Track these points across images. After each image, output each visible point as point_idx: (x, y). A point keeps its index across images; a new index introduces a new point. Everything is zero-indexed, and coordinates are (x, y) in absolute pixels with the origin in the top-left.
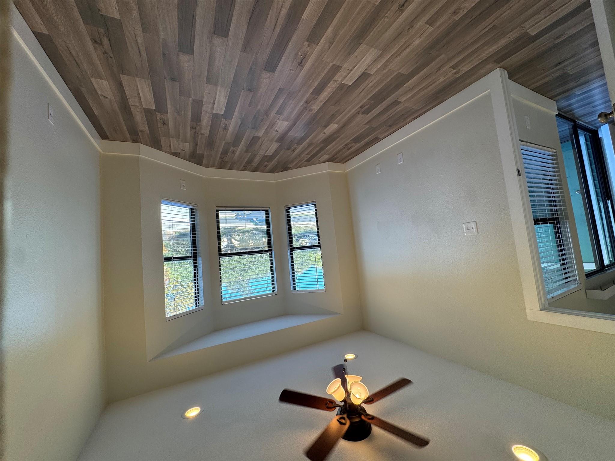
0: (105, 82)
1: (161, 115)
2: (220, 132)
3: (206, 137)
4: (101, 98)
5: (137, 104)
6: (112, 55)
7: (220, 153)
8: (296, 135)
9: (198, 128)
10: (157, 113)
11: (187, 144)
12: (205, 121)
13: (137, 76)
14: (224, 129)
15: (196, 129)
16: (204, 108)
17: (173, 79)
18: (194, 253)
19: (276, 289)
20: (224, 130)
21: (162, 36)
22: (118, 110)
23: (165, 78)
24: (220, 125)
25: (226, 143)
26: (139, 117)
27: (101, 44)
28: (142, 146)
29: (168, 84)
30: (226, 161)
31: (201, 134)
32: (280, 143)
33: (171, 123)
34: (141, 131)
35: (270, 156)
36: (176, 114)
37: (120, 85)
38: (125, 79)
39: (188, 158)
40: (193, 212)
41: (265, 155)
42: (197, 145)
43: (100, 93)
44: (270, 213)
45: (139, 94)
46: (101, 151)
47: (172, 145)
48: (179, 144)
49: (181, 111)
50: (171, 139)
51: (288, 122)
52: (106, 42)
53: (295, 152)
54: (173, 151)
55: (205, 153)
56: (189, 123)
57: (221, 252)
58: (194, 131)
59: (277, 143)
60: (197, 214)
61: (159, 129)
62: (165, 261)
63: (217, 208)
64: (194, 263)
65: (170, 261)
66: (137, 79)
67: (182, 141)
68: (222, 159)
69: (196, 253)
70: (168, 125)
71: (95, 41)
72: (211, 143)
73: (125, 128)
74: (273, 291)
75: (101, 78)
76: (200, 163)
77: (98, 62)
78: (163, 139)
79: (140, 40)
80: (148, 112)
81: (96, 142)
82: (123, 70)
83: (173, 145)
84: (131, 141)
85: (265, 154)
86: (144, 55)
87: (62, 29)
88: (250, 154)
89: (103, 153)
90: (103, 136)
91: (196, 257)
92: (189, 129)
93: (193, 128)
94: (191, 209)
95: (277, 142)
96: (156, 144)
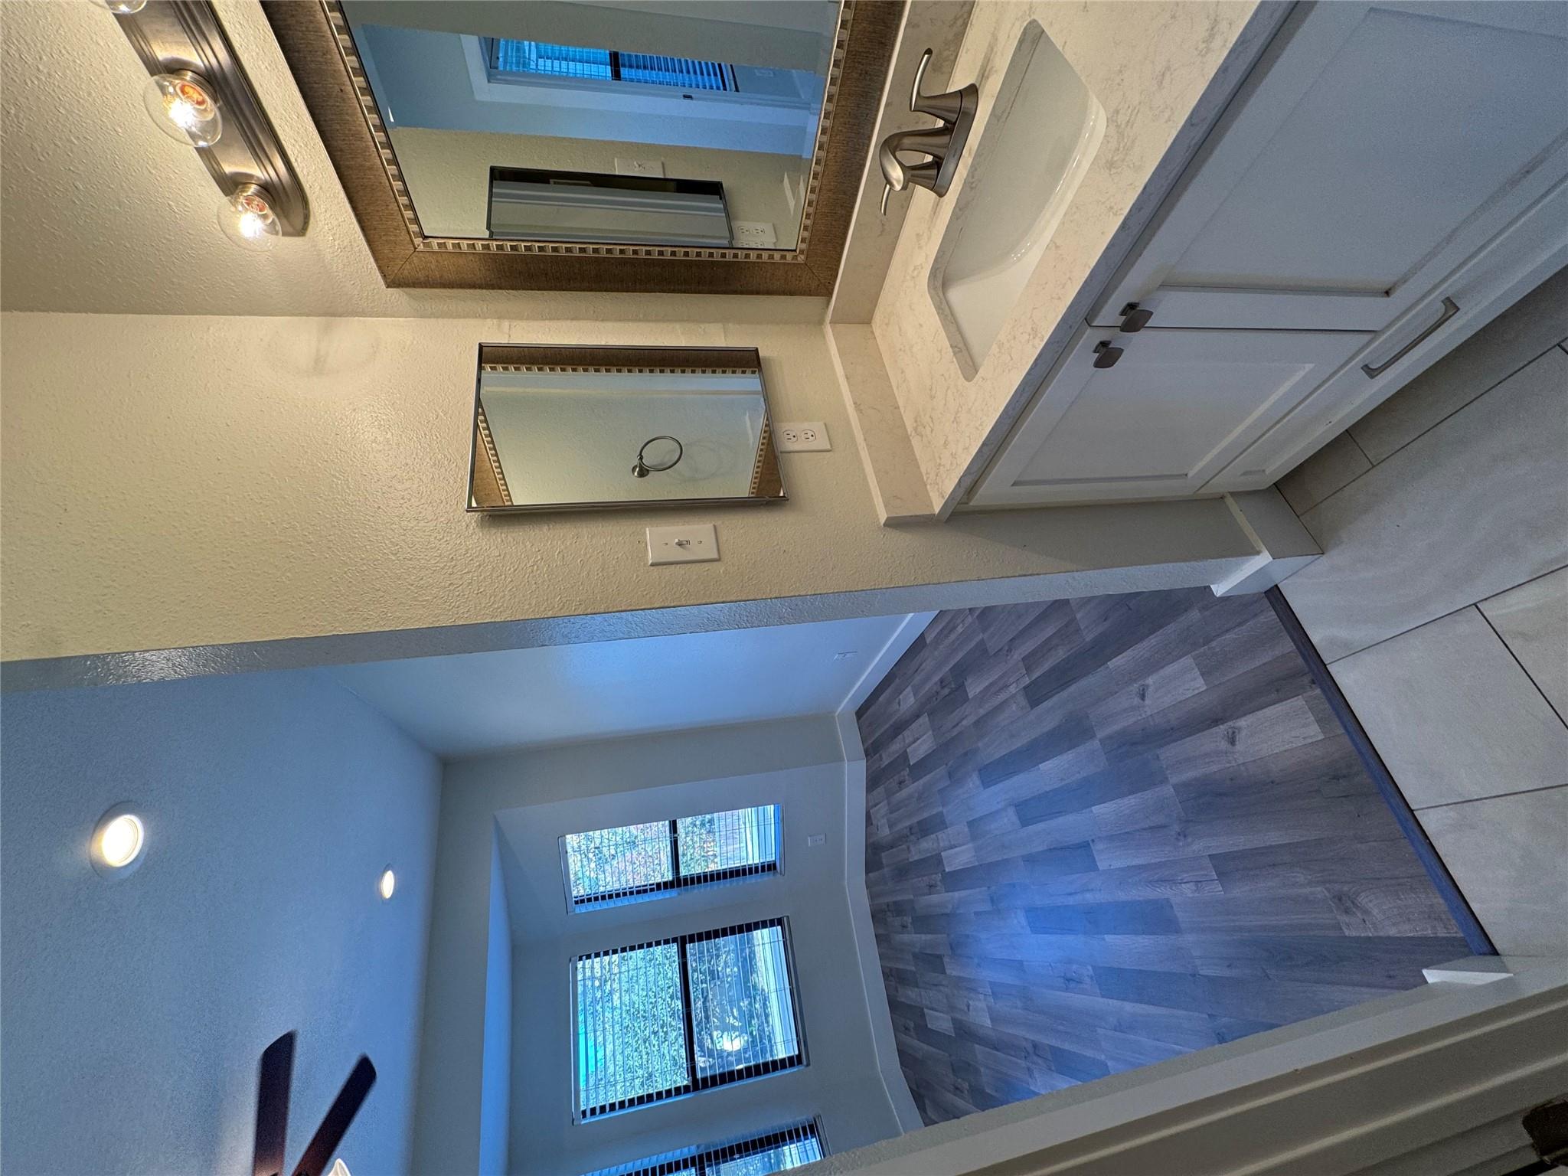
0: (912, 700)
1: (908, 775)
2: (922, 880)
3: (908, 859)
4: (897, 701)
5: (907, 741)
6: (939, 700)
7: (894, 899)
8: (982, 1070)
9: (913, 838)
10: (907, 769)
11: (888, 830)
12: (927, 845)
13: (933, 731)
14: (1063, 977)
15: (912, 834)
16: (940, 835)
17: (950, 775)
18: (686, 880)
19: (589, 1120)
20: (1060, 977)
21: (980, 744)
22: (891, 722)
23: (947, 765)
24: (932, 874)
25: (912, 901)
26: (896, 747)
27: (943, 688)
28: (862, 764)
29: (942, 771)
30: (886, 919)
31: (908, 848)
32: (954, 1035)
33: (904, 793)
34: (881, 756)
35: (927, 1025)
36: (917, 795)
37: (918, 717)
38: (924, 719)
39: (871, 841)
40: (771, 867)
41: (923, 1009)
42: (892, 847)
43: (901, 697)
44: (794, 1070)
45: (918, 739)
46: (837, 714)
47: (879, 806)
48: (883, 817)
49: (923, 801)
50: (886, 802)
51: (990, 1026)
52: (946, 691)
53: (955, 1095)
54: (871, 811)
55: (886, 870)
56: (915, 820)
57: (690, 943)
58: (909, 834)
59: (951, 1026)
60: (767, 878)
61: (891, 780)
62: (670, 822)
63: (785, 919)
64: (665, 883)
65: (670, 833)
66: (930, 732)
67: (888, 820)
68: (886, 909)
69: (686, 884)
70: (901, 790)
71: (942, 681)
72: (903, 872)
73: (877, 735)
74: (584, 1113)
75: (914, 695)
76: (869, 869)
77: (927, 689)
78: (881, 789)
79: (964, 723)
80: (904, 756)
81: (847, 704)
82: (931, 714)
83: (879, 809)
84: (865, 747)
85: (925, 1010)
86: (955, 732)
87: (936, 653)
88: (913, 968)
89: (836, 718)
90: (860, 713)
91: (679, 885)
92: (907, 823)
93: (911, 829)
94: (775, 865)
95: (953, 1024)
96: (873, 781)
